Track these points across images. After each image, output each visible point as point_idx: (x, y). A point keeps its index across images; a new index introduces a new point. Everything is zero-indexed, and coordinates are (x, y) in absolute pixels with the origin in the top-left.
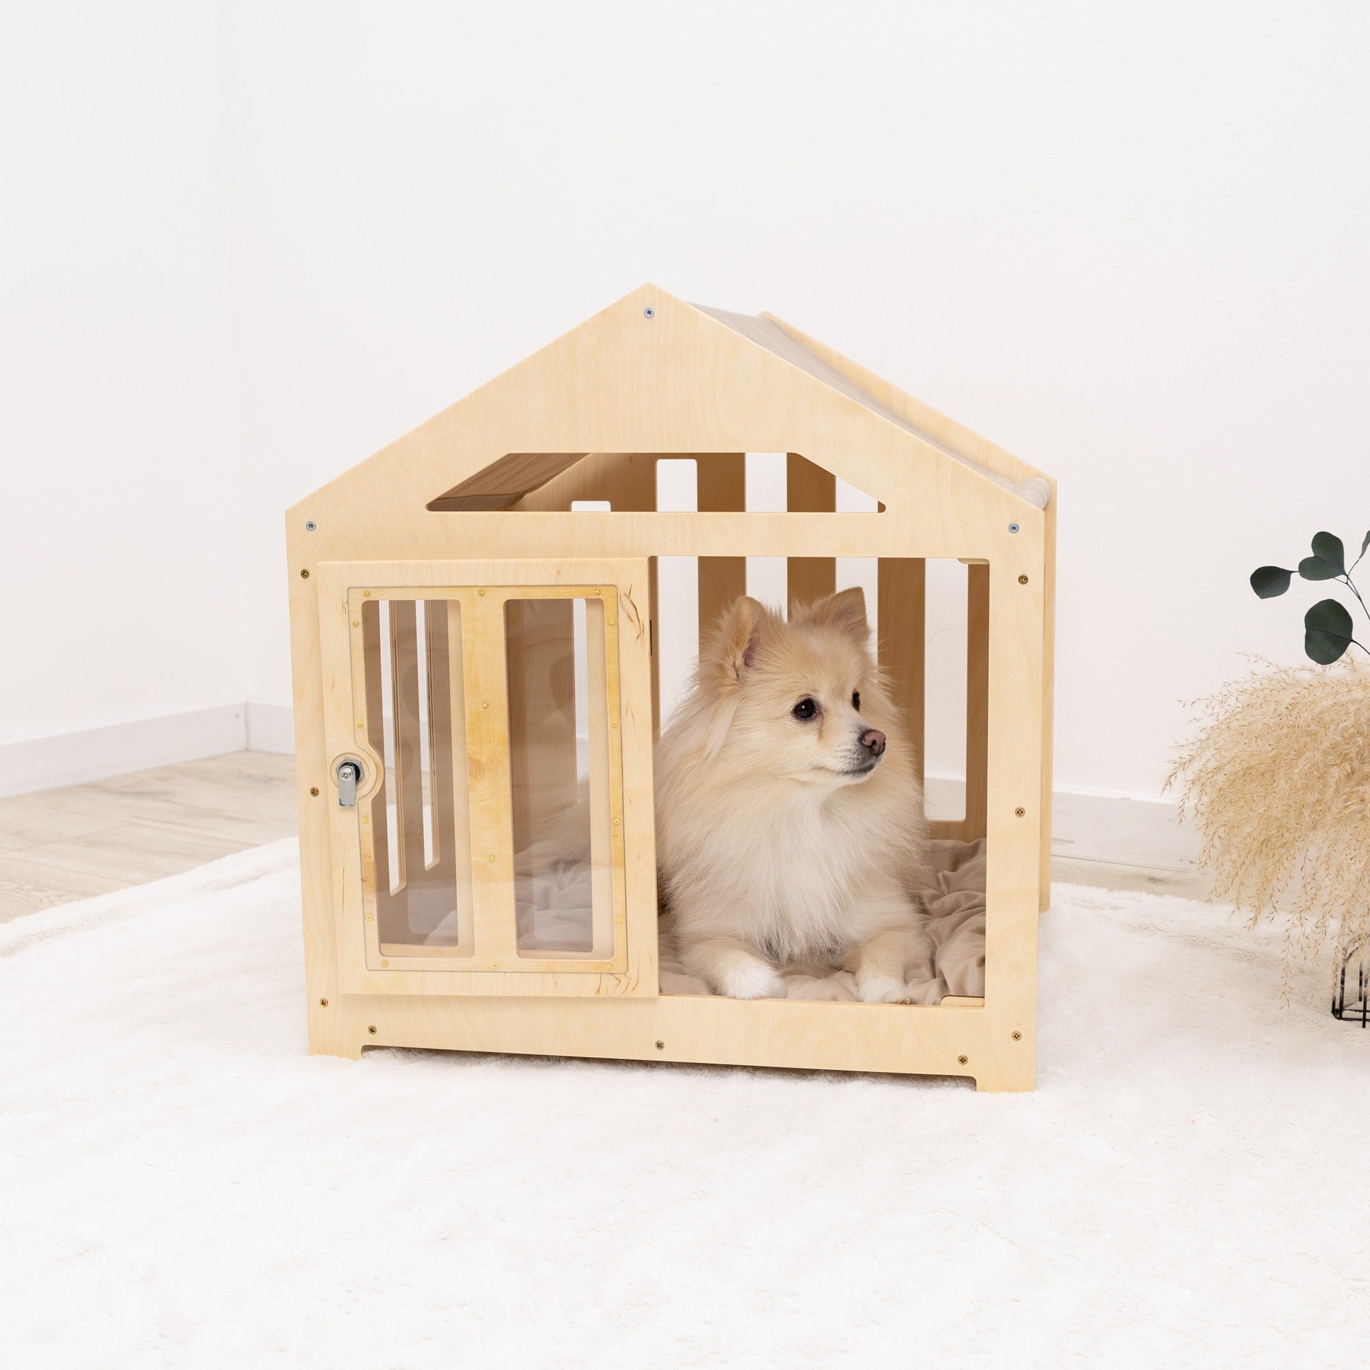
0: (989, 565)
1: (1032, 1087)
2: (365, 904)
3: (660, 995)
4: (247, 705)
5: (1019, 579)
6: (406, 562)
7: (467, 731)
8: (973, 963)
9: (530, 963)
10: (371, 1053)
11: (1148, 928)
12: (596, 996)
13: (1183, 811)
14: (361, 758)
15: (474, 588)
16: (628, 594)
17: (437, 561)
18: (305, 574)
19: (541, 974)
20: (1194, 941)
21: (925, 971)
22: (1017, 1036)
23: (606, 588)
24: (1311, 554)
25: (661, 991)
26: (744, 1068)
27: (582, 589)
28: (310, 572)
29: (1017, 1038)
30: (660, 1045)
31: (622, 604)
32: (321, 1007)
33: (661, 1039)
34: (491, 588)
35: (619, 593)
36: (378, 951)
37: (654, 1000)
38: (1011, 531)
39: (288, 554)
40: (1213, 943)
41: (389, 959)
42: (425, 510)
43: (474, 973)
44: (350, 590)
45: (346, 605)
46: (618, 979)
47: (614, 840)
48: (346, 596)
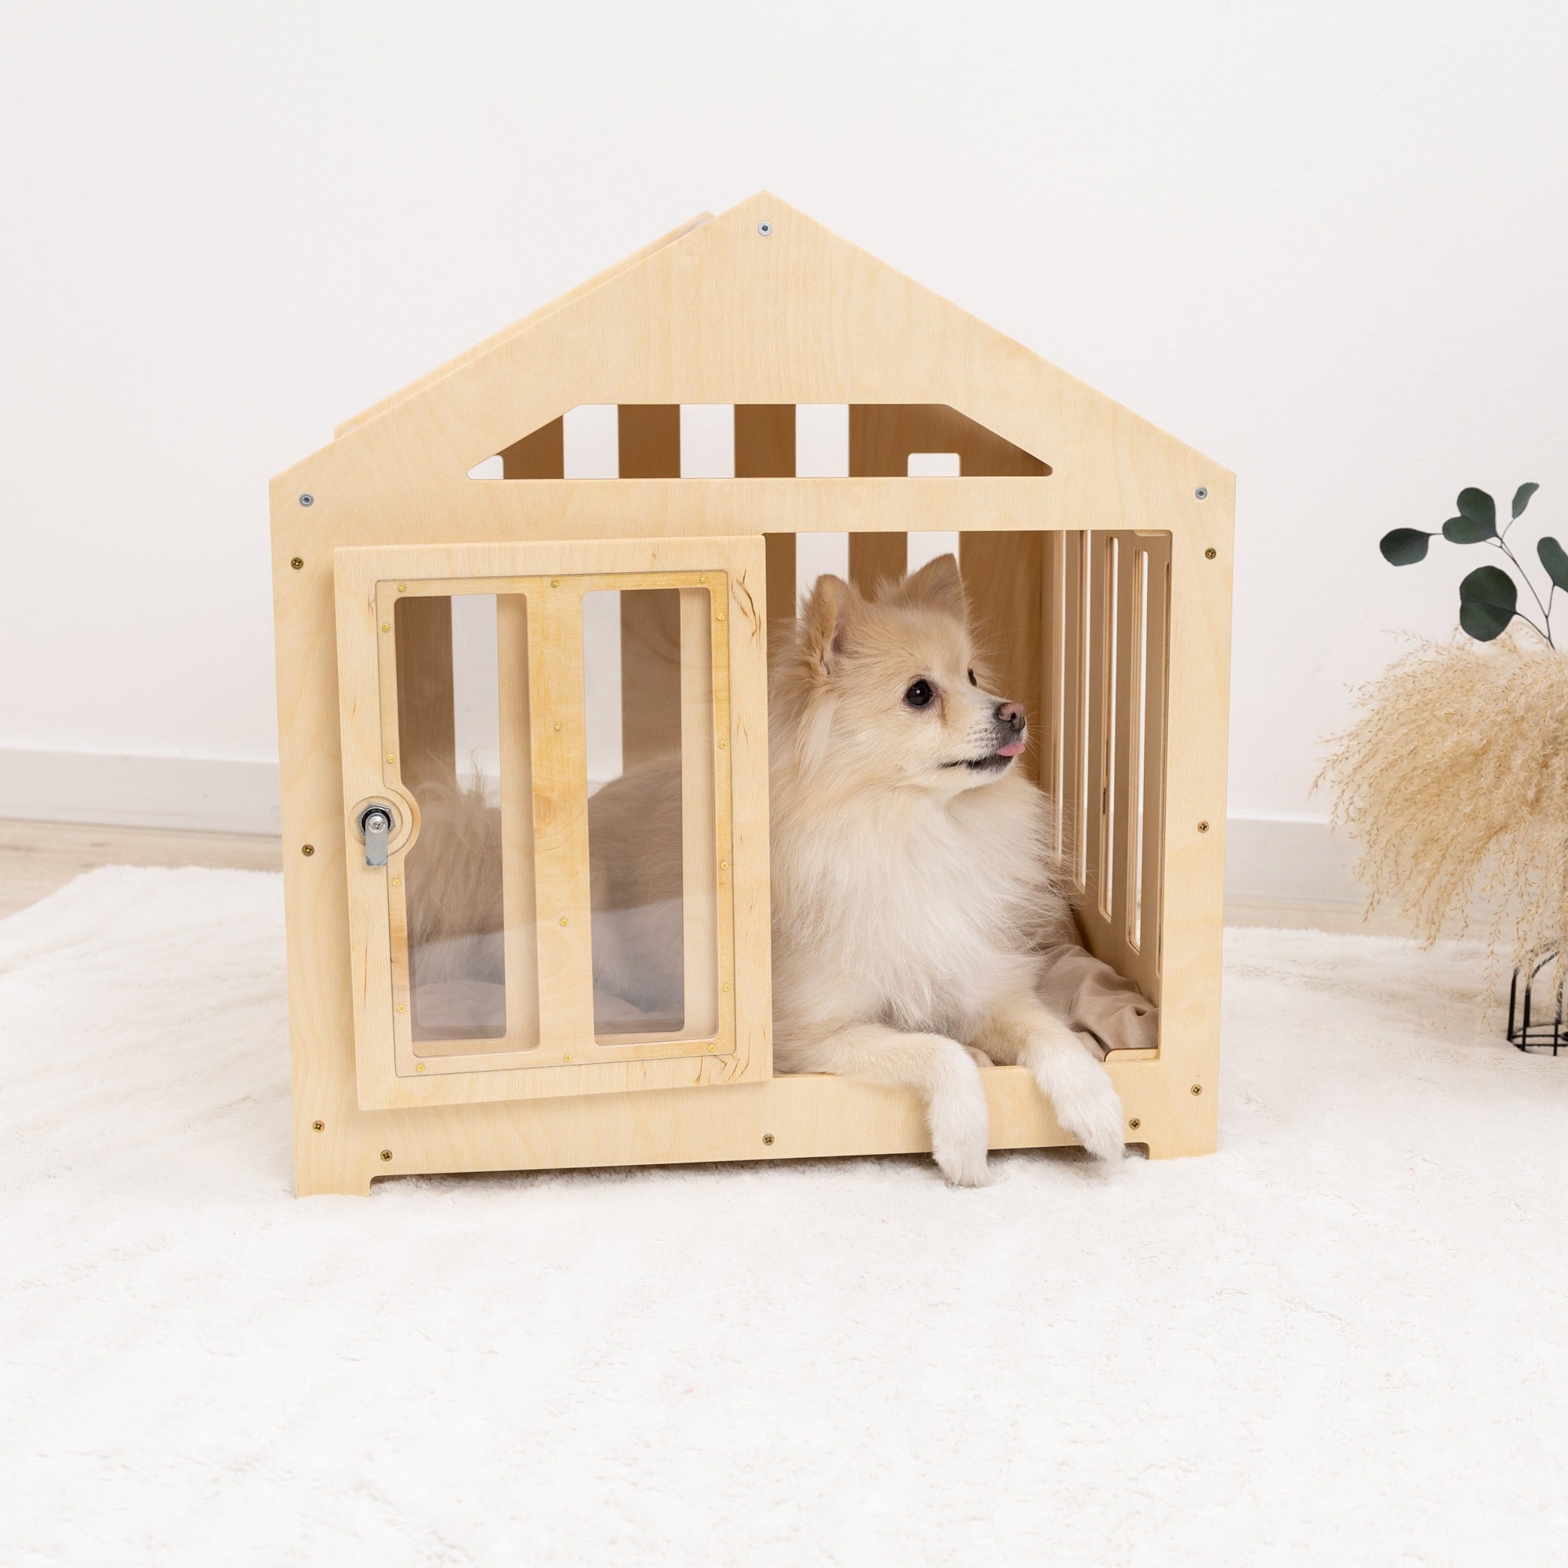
0: (1172, 537)
1: (1212, 1150)
2: (395, 989)
3: (773, 1077)
5: (1206, 553)
6: (455, 546)
7: (533, 762)
9: (610, 1051)
12: (695, 1085)
14: (389, 800)
15: (544, 579)
16: (741, 580)
17: (496, 545)
18: (297, 563)
19: (625, 1064)
22: (1197, 1091)
23: (714, 573)
24: (1457, 514)
27: (690, 577)
28: (304, 561)
30: (769, 1140)
31: (734, 595)
32: (315, 1133)
33: (771, 1132)
34: (567, 578)
35: (730, 581)
36: (410, 1051)
37: (765, 1084)
38: (1198, 497)
39: (273, 537)
41: (428, 1061)
43: (540, 1069)
44: (380, 584)
45: (374, 602)
46: (723, 1062)
47: (720, 888)
48: (374, 592)
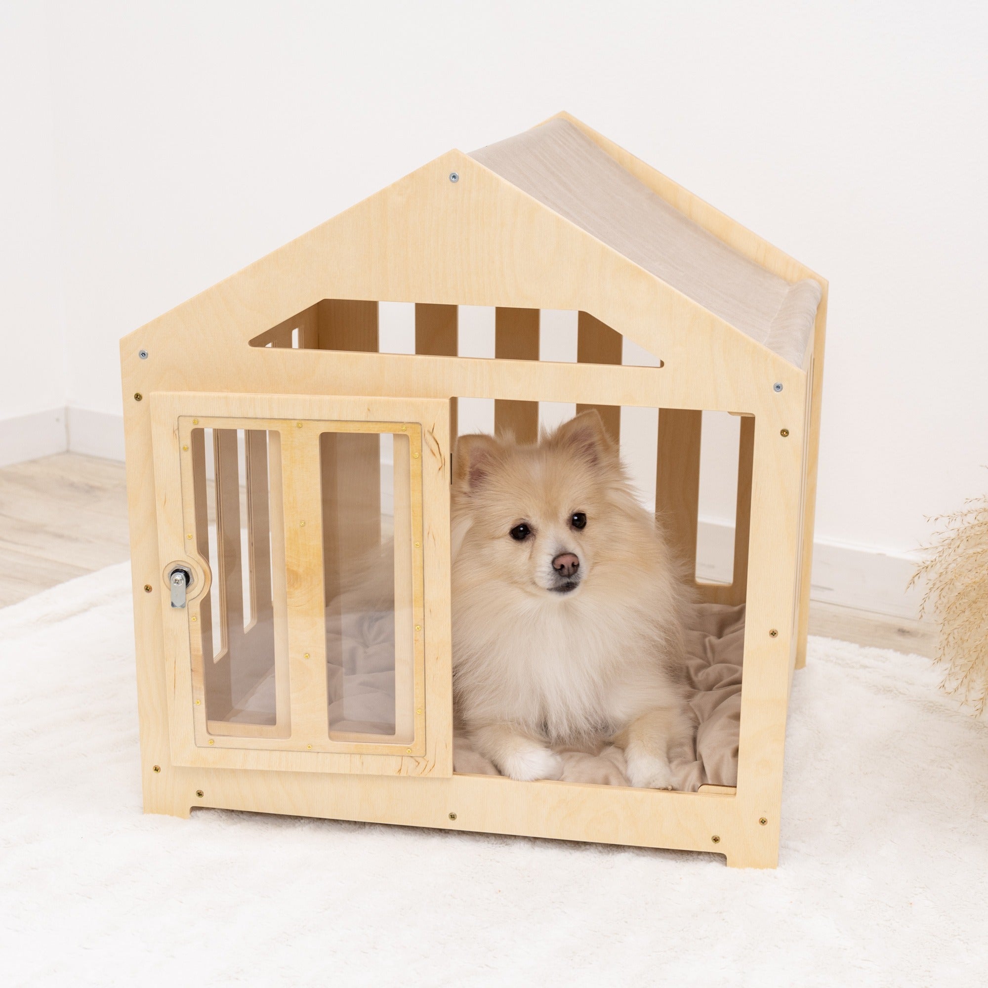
0: (754, 418)
1: (774, 867)
2: (194, 691)
3: (454, 774)
4: (67, 409)
5: (781, 432)
6: (231, 395)
7: (286, 546)
8: (728, 753)
9: (339, 745)
10: (199, 813)
11: (891, 691)
12: (398, 775)
13: (923, 608)
14: (190, 564)
15: (292, 421)
16: (431, 431)
17: (259, 395)
18: (138, 397)
19: (349, 755)
20: (931, 706)
21: (688, 750)
22: (763, 822)
23: (411, 425)
25: (454, 770)
26: (525, 838)
27: (390, 426)
28: (143, 396)
29: (763, 823)
30: (453, 817)
31: (425, 440)
32: (154, 772)
33: (454, 812)
34: (308, 422)
35: (423, 431)
36: (205, 729)
37: (448, 779)
38: (775, 390)
39: (122, 378)
40: (947, 710)
41: (217, 739)
42: (248, 346)
43: (291, 752)
44: (180, 418)
45: (177, 431)
46: (417, 762)
47: (415, 643)
48: (177, 423)
